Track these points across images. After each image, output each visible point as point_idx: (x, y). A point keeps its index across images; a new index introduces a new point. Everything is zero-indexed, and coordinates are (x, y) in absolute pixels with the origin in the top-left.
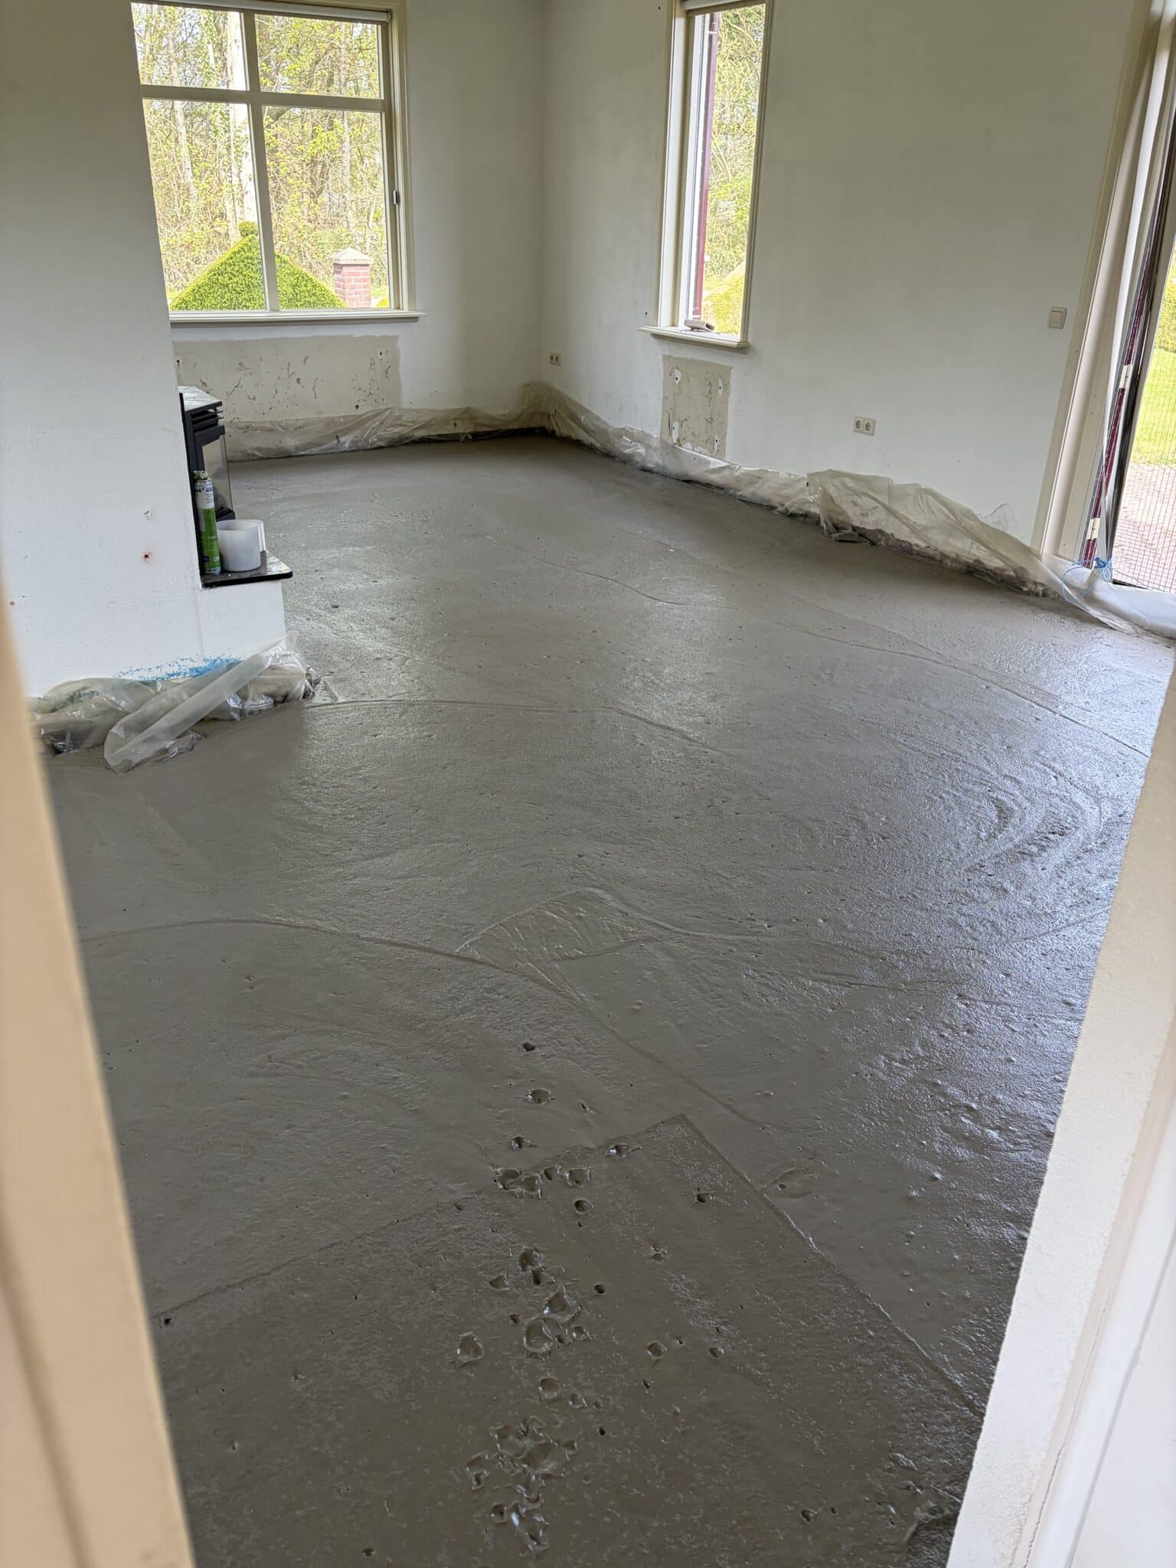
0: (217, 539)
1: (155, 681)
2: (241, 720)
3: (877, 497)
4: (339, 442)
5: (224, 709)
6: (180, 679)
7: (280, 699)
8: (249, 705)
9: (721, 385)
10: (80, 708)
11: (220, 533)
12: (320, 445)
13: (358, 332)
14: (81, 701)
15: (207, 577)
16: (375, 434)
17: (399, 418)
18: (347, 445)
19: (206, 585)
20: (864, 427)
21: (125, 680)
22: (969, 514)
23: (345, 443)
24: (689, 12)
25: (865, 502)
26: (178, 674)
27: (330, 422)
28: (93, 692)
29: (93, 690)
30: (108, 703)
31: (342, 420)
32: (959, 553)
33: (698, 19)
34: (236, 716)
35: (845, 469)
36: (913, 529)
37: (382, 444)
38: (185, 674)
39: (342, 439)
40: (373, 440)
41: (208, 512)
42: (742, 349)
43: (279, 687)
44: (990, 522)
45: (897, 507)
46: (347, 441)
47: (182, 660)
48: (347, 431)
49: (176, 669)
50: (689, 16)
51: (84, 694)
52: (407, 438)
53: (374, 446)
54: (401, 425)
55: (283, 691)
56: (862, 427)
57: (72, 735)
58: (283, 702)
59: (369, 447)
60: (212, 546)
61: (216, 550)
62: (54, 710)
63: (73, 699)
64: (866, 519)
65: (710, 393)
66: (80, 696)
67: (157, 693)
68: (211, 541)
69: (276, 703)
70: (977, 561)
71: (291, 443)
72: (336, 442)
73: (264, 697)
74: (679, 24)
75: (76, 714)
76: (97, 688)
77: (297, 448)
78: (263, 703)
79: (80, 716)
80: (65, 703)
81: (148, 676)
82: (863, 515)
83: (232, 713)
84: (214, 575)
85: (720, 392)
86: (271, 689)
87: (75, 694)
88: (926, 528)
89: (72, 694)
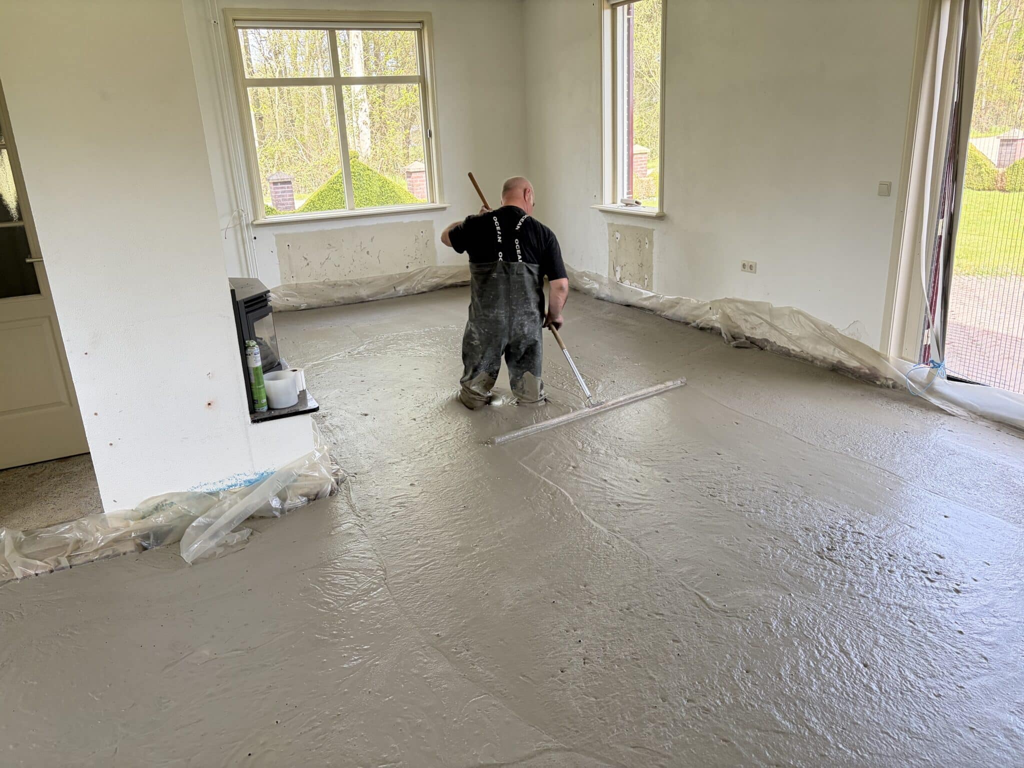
0: (264, 387)
1: (218, 492)
2: (281, 517)
3: (763, 317)
4: (395, 290)
5: (269, 508)
6: (237, 489)
7: (312, 497)
8: (289, 504)
9: (647, 242)
10: (161, 516)
11: (266, 382)
12: (384, 293)
13: (406, 219)
14: (164, 510)
15: (256, 415)
16: (420, 283)
17: (435, 272)
18: (401, 292)
19: (254, 421)
20: (749, 267)
21: (196, 493)
22: (830, 328)
23: (400, 291)
24: (613, 5)
25: (754, 320)
26: (236, 485)
27: (390, 278)
28: (172, 503)
29: (173, 501)
30: (183, 511)
31: (397, 276)
32: (825, 356)
33: (619, 9)
34: (277, 514)
35: (738, 296)
36: (789, 338)
37: (424, 290)
38: (240, 485)
39: (398, 289)
40: (419, 288)
41: (257, 368)
42: (661, 217)
43: (311, 489)
44: (846, 333)
45: (777, 323)
46: (401, 289)
47: (238, 475)
48: (401, 283)
49: (234, 482)
50: (614, 7)
51: (166, 504)
52: (441, 285)
53: (420, 292)
54: (437, 277)
55: (315, 491)
56: (747, 268)
57: (154, 535)
58: (315, 500)
59: (416, 292)
60: (260, 393)
61: (263, 395)
62: (143, 518)
63: (157, 509)
64: (754, 331)
65: (640, 247)
66: (163, 505)
67: (219, 500)
68: (259, 389)
69: (309, 500)
70: (840, 362)
71: (364, 293)
72: (394, 290)
73: (299, 497)
74: (607, 13)
75: (160, 519)
76: (175, 500)
77: (368, 297)
78: (300, 501)
79: (161, 522)
80: (152, 512)
81: (213, 488)
82: (752, 328)
83: (274, 512)
84: (263, 413)
85: (647, 246)
86: (306, 491)
87: (159, 505)
88: (799, 338)
89: (156, 505)
